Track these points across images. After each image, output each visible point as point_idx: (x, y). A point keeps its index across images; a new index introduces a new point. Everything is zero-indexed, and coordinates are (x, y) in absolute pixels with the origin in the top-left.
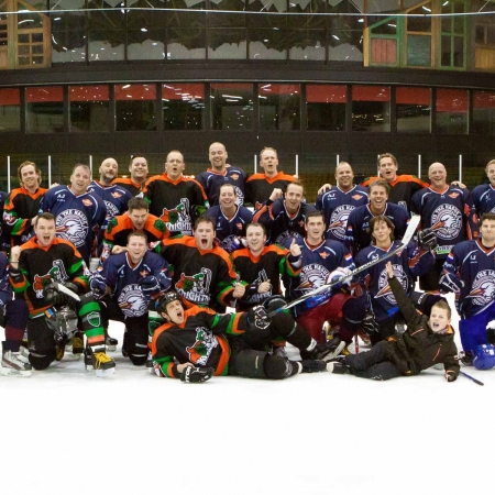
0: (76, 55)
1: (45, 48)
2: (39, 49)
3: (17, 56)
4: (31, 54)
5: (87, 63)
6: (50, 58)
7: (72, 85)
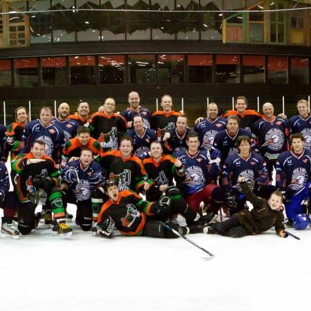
0: (45, 38)
1: (26, 35)
2: (22, 35)
3: (9, 40)
4: (17, 39)
5: (52, 43)
6: (29, 41)
7: (43, 57)
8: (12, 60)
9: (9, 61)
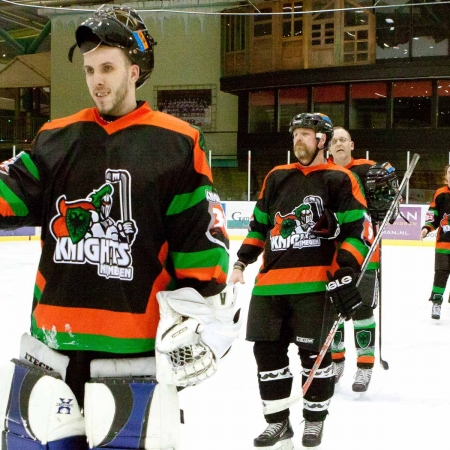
0: (400, 51)
1: (369, 46)
3: (342, 53)
4: (356, 52)
5: (411, 58)
6: (375, 55)
7: (395, 81)
8: (347, 85)
9: (344, 87)
